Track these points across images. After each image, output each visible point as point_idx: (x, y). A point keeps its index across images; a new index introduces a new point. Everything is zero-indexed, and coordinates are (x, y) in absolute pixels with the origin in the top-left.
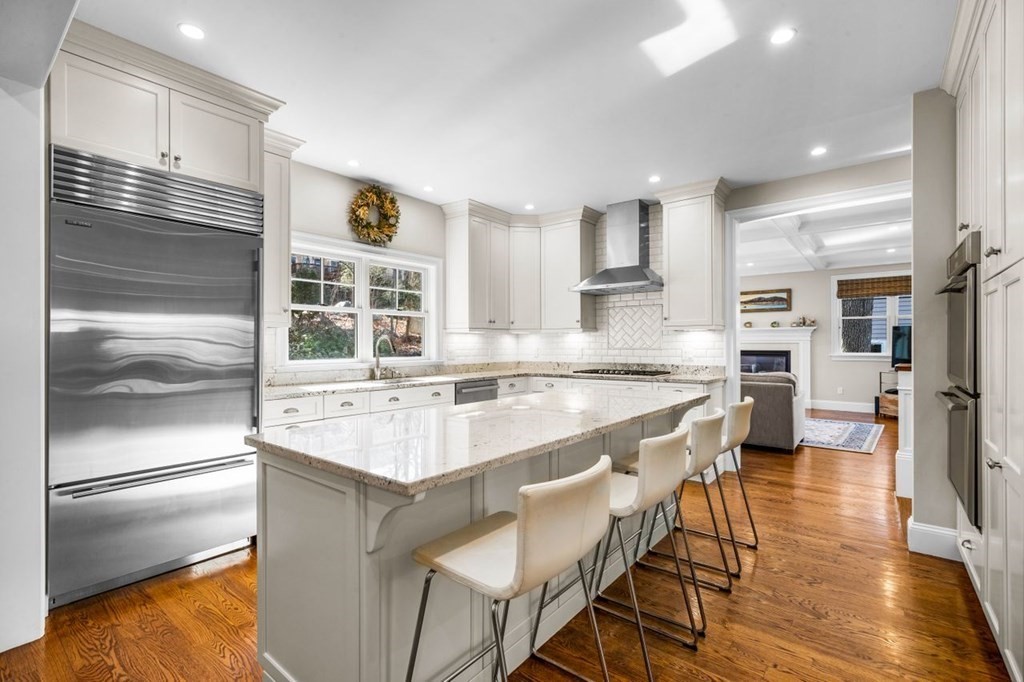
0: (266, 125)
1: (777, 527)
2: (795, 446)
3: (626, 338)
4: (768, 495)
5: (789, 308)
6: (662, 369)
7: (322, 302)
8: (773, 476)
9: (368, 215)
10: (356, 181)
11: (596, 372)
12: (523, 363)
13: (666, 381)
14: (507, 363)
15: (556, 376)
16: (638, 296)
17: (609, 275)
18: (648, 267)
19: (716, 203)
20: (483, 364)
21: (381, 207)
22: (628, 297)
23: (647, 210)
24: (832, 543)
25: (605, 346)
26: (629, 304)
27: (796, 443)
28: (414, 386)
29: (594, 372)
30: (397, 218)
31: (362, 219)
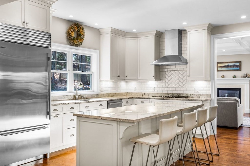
0: (51, 9)
1: (227, 150)
2: (238, 127)
3: (172, 83)
4: (225, 142)
5: (240, 70)
6: (187, 96)
7: (56, 69)
8: (229, 136)
9: (73, 34)
10: (69, 21)
11: (161, 97)
12: (129, 93)
13: (188, 100)
14: (123, 93)
15: (145, 98)
16: (177, 67)
17: (166, 59)
18: (181, 55)
19: (208, 32)
20: (114, 94)
21: (78, 31)
22: (173, 67)
23: (181, 33)
24: (244, 154)
25: (164, 86)
26: (174, 69)
27: (239, 125)
28: (94, 102)
29: (160, 97)
30: (84, 35)
31: (72, 37)
